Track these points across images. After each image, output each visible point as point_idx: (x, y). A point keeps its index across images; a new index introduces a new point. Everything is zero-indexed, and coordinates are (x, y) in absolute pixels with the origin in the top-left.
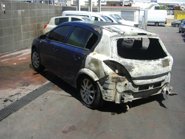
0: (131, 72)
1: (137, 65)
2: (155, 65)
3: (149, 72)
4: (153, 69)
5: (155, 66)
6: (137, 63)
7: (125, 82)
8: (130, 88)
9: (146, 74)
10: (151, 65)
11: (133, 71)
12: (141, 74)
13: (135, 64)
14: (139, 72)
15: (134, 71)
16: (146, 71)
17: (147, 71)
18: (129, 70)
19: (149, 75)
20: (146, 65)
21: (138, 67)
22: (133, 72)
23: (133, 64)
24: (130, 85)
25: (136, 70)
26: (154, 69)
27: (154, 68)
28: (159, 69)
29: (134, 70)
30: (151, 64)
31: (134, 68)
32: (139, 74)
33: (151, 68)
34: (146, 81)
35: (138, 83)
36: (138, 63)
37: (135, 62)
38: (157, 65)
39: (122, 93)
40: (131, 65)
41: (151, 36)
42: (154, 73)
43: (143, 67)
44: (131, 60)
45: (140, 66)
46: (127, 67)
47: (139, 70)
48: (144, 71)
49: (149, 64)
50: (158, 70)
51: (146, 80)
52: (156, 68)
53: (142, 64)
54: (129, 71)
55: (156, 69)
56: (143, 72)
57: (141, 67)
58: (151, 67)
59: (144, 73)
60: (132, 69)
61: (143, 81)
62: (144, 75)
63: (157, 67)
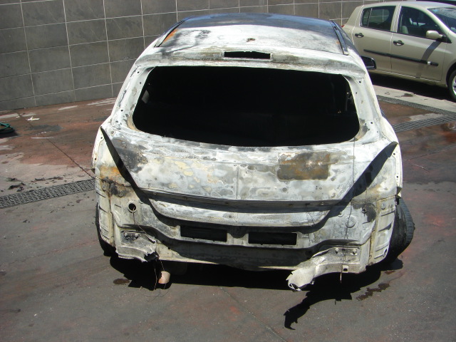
0: (136, 172)
1: (157, 153)
2: (231, 165)
3: (203, 184)
4: (222, 178)
5: (235, 168)
6: (158, 149)
7: (129, 198)
8: (147, 219)
9: (189, 188)
10: (213, 164)
11: (140, 169)
12: (170, 183)
13: (150, 148)
14: (163, 178)
15: (143, 170)
16: (190, 179)
17: (194, 181)
18: (129, 164)
19: (203, 194)
20: (190, 157)
21: (159, 159)
22: (140, 172)
23: (144, 148)
24: (146, 213)
25: (150, 170)
26: (227, 179)
27: (226, 175)
28: (256, 181)
29: (145, 167)
30: (214, 159)
31: (144, 160)
32: (163, 185)
33: (210, 173)
34: (202, 213)
35: (169, 211)
36: (162, 150)
37: (157, 142)
38: (244, 165)
39: (125, 228)
40: (137, 151)
41: (294, 64)
42: (224, 192)
43: (176, 163)
44: (148, 134)
45: (168, 159)
46: (124, 154)
47: (162, 171)
48: (182, 177)
49: (205, 158)
50: (251, 186)
51: (200, 210)
52: (238, 175)
53: (176, 154)
54: (130, 168)
55: (235, 179)
56: (175, 179)
57: (170, 165)
58: (213, 168)
59: (183, 183)
60: (139, 165)
61: (190, 209)
62: (184, 191)
63: (245, 175)
